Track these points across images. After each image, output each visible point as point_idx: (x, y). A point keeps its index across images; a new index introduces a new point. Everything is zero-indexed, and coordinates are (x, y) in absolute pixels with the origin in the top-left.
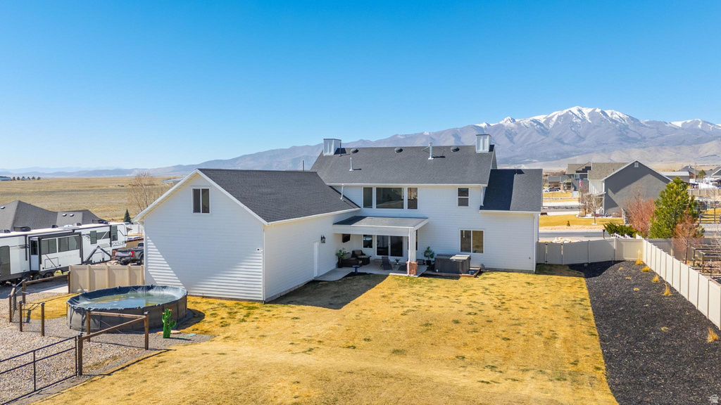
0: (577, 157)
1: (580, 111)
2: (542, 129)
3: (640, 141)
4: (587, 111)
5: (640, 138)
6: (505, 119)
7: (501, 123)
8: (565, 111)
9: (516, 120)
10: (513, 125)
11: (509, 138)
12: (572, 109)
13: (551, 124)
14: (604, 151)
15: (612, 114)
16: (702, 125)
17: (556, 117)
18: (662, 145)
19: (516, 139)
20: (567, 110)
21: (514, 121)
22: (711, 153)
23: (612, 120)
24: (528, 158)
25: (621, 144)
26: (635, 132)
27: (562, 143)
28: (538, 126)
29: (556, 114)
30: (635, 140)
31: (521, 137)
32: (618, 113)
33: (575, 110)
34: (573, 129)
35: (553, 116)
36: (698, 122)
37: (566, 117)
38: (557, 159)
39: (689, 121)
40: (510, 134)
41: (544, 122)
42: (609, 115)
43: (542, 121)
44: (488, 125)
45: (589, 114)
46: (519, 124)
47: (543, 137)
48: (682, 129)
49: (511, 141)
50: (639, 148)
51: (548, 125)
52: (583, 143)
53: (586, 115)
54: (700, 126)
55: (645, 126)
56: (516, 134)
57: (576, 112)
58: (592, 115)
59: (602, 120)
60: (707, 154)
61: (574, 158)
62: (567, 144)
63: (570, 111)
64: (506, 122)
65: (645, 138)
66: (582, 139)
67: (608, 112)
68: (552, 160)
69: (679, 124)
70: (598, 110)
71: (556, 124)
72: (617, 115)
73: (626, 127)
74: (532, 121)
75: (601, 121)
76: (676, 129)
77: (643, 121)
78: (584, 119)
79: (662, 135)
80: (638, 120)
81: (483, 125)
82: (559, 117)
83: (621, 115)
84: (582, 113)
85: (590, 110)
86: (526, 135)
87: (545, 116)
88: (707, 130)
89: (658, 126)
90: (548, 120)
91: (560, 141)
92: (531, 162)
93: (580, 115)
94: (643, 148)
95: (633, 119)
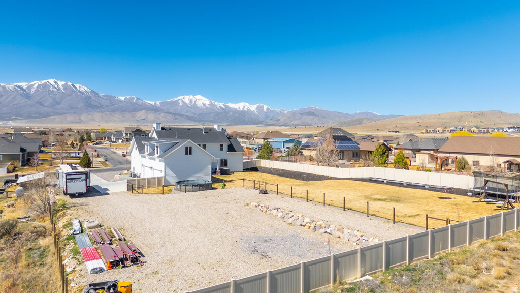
0: (55, 116)
1: (55, 82)
2: (26, 94)
3: (99, 107)
4: (61, 83)
5: (99, 106)
8: (44, 81)
12: (49, 80)
13: (33, 90)
14: (75, 113)
15: (80, 87)
16: (136, 100)
17: (36, 85)
18: (113, 111)
19: (2, 99)
20: (46, 81)
22: (142, 118)
23: (79, 91)
24: (13, 116)
25: (86, 109)
26: (96, 101)
27: (43, 105)
28: (22, 91)
29: (36, 83)
30: (96, 107)
31: (6, 98)
32: (84, 87)
33: (51, 81)
34: (51, 95)
35: (34, 84)
36: (133, 98)
37: (45, 85)
38: (39, 118)
39: (128, 97)
41: (27, 88)
42: (78, 88)
43: (25, 87)
45: (63, 85)
46: (4, 88)
47: (26, 100)
48: (124, 101)
50: (99, 112)
51: (30, 91)
52: (60, 106)
53: (61, 86)
54: (134, 101)
55: (102, 98)
57: (53, 83)
58: (65, 86)
59: (73, 91)
60: (140, 119)
61: (53, 117)
62: (46, 106)
63: (48, 82)
65: (102, 106)
66: (59, 103)
67: (77, 86)
68: (36, 118)
69: (122, 98)
70: (69, 84)
71: (37, 90)
72: (83, 88)
73: (90, 97)
74: (16, 86)
75: (71, 92)
76: (121, 101)
77: (101, 94)
78: (59, 89)
79: (113, 105)
80: (97, 94)
82: (39, 85)
83: (86, 89)
84: (58, 85)
85: (64, 83)
86: (12, 96)
87: (27, 84)
88: (139, 104)
89: (110, 98)
90: (30, 87)
91: (40, 103)
92: (18, 119)
93: (56, 86)
94: (102, 112)
95: (94, 92)
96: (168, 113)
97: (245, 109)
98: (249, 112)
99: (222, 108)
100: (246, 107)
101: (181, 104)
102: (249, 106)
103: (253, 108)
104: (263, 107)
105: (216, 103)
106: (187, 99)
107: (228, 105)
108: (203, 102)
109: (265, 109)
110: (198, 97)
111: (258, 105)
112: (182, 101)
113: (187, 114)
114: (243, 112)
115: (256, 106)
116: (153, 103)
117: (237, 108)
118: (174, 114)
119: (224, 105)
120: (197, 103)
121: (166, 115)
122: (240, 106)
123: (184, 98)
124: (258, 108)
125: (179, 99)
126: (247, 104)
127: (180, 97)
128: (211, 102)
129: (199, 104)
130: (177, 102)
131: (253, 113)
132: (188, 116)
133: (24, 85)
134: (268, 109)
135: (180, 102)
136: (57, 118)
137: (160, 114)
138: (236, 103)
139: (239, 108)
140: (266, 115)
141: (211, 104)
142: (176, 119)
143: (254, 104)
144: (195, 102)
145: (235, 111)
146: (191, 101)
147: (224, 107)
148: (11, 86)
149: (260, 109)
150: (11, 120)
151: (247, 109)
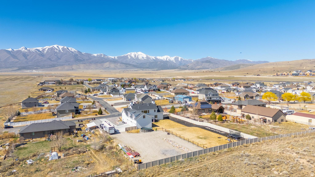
0: (59, 67)
1: (58, 47)
2: (41, 54)
4: (61, 47)
5: (82, 60)
6: (22, 48)
7: (20, 49)
8: (51, 46)
9: (28, 49)
10: (26, 51)
11: (25, 57)
12: (54, 46)
13: (45, 52)
14: (69, 64)
15: (71, 49)
17: (47, 49)
18: (91, 63)
19: (28, 57)
20: (52, 46)
21: (26, 49)
23: (71, 52)
24: (35, 67)
25: (75, 62)
26: (81, 57)
27: (51, 60)
28: (39, 52)
29: (47, 47)
30: (81, 61)
31: (31, 57)
32: (73, 49)
33: (55, 46)
34: (55, 54)
35: (46, 48)
36: (102, 55)
37: (52, 48)
38: (49, 68)
39: (99, 54)
40: (25, 55)
41: (42, 50)
42: (70, 49)
43: (41, 50)
44: (13, 50)
45: (62, 48)
46: (29, 50)
47: (42, 57)
48: (97, 57)
49: (26, 58)
50: (83, 64)
52: (61, 61)
53: (61, 49)
54: (102, 56)
55: (84, 55)
56: (28, 55)
57: (56, 47)
58: (63, 49)
59: (67, 51)
61: (57, 67)
62: (53, 61)
63: (54, 47)
64: (22, 49)
65: (84, 60)
66: (60, 59)
67: (70, 48)
69: (96, 55)
70: (65, 47)
71: (48, 51)
72: (73, 50)
73: (77, 55)
74: (36, 49)
75: (66, 51)
76: (95, 57)
77: (83, 53)
78: (60, 51)
79: (91, 59)
80: (81, 53)
81: (10, 50)
82: (48, 48)
83: (75, 50)
84: (59, 48)
85: (62, 47)
86: (34, 56)
87: (42, 48)
88: (105, 58)
89: (89, 55)
90: (44, 50)
91: (50, 59)
92: (38, 69)
93: (58, 49)
94: (84, 64)
95: (79, 52)
96: (122, 63)
97: (168, 60)
98: (170, 61)
99: (154, 60)
100: (168, 58)
101: (129, 58)
102: (170, 58)
103: (172, 59)
104: (178, 58)
105: (150, 57)
106: (133, 54)
107: (157, 57)
108: (143, 56)
109: (180, 59)
110: (139, 53)
111: (175, 57)
112: (130, 56)
113: (133, 64)
114: (166, 61)
115: (174, 57)
116: (113, 57)
117: (163, 59)
118: (126, 64)
119: (155, 58)
120: (139, 57)
121: (121, 64)
122: (164, 58)
123: (131, 54)
124: (175, 59)
125: (128, 55)
126: (169, 57)
127: (129, 54)
128: (147, 56)
129: (140, 57)
130: (127, 57)
131: (172, 62)
132: (133, 65)
133: (40, 48)
134: (181, 59)
135: (129, 56)
136: (60, 68)
137: (117, 64)
138: (162, 56)
139: (164, 59)
140: (181, 62)
141: (147, 57)
142: (127, 67)
143: (172, 56)
144: (138, 56)
145: (162, 61)
146: (135, 56)
147: (155, 59)
148: (33, 49)
149: (176, 59)
150: (35, 69)
151: (169, 59)
